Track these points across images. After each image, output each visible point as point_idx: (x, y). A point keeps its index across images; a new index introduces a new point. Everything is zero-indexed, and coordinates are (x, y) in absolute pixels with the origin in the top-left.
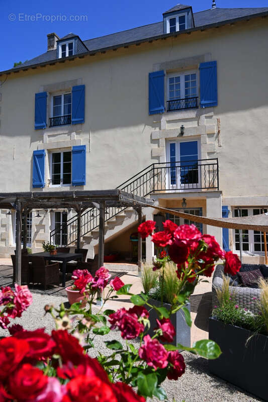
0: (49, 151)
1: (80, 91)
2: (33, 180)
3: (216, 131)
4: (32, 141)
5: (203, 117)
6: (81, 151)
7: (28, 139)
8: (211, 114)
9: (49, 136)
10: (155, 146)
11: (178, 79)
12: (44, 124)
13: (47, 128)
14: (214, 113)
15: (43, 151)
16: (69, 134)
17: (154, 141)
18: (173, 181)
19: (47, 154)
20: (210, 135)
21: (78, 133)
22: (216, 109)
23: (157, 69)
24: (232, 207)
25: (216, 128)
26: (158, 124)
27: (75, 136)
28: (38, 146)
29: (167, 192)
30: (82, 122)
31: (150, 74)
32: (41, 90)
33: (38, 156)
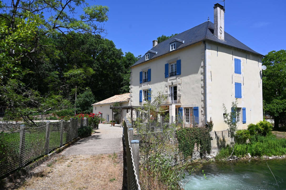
0: (143, 90)
1: (149, 71)
2: (140, 100)
3: (180, 83)
4: (139, 87)
5: (177, 78)
6: (150, 90)
7: (138, 87)
8: (179, 77)
9: (143, 86)
10: (166, 88)
11: (173, 65)
12: (142, 82)
13: (143, 83)
14: (180, 77)
15: (142, 90)
16: (147, 85)
17: (166, 87)
18: (172, 100)
19: (143, 92)
20: (179, 84)
21: (149, 84)
22: (181, 75)
23: (167, 63)
24: (184, 108)
25: (180, 82)
26: (167, 81)
27: (149, 85)
28: (141, 89)
29: (169, 103)
30: (150, 81)
31: (165, 65)
32: (141, 71)
33: (141, 92)
